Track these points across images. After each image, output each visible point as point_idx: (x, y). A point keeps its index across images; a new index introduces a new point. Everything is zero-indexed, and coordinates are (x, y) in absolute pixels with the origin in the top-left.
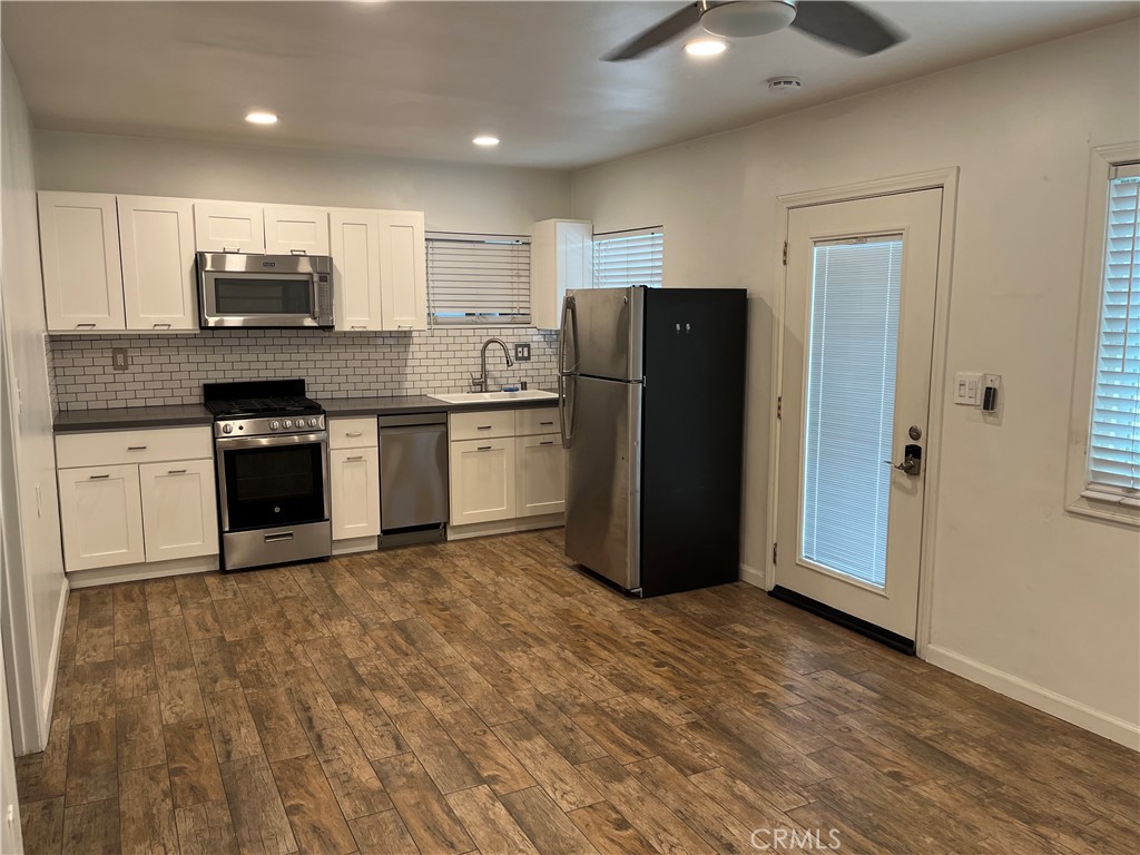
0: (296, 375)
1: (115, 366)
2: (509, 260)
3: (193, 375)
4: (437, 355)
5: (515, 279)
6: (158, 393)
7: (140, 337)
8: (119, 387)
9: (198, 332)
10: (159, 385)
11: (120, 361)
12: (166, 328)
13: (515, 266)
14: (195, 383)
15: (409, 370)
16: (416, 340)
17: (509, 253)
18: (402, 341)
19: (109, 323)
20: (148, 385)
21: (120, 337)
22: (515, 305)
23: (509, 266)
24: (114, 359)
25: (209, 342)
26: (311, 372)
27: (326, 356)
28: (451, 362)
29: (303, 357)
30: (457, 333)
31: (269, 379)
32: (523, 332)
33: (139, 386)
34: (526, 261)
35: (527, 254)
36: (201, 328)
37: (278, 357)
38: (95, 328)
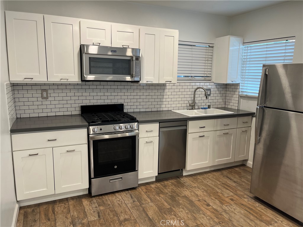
0: (120, 102)
1: (43, 97)
2: (205, 54)
3: (77, 102)
4: (175, 93)
5: (206, 62)
6: (61, 110)
7: (54, 84)
8: (45, 107)
9: (81, 82)
10: (61, 106)
11: (45, 95)
12: (66, 80)
13: (207, 56)
14: (77, 105)
15: (164, 100)
16: (168, 87)
17: (205, 51)
18: (162, 87)
19: (40, 78)
20: (57, 106)
21: (45, 84)
22: (206, 72)
23: (204, 56)
24: (42, 94)
25: (84, 87)
26: (126, 101)
27: (132, 94)
28: (181, 96)
29: (123, 94)
30: (183, 84)
31: (109, 104)
32: (208, 84)
33: (53, 106)
34: (211, 54)
35: (211, 51)
36: (82, 81)
37: (113, 94)
38: (33, 80)
